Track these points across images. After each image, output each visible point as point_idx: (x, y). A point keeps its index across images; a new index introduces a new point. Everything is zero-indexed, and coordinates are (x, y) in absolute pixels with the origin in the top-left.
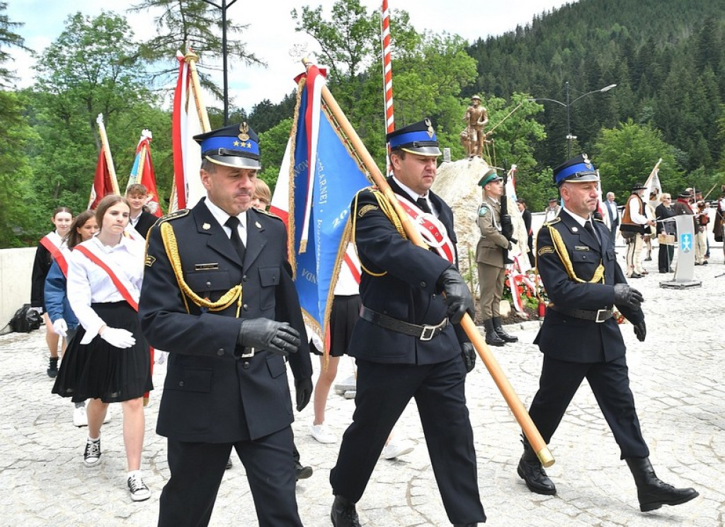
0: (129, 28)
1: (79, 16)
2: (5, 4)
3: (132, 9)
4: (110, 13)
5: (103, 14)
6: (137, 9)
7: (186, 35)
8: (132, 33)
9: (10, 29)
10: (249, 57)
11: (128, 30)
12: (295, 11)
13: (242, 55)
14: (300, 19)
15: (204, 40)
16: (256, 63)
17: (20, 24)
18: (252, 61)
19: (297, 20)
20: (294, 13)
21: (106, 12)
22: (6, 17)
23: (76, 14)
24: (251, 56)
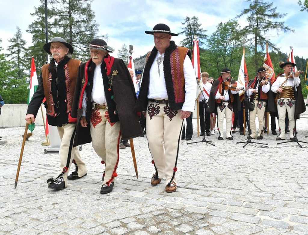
0: (239, 25)
1: (221, 23)
2: (201, 24)
3: (237, 17)
4: (232, 20)
5: (230, 21)
6: (239, 16)
7: (258, 23)
8: (240, 26)
9: (203, 33)
10: (285, 28)
11: (238, 26)
12: (300, 1)
13: (282, 28)
14: (303, 5)
15: (265, 24)
16: (289, 30)
17: (206, 31)
18: (286, 30)
19: (302, 6)
20: (300, 3)
21: (230, 20)
22: (202, 29)
23: (220, 23)
24: (286, 28)
